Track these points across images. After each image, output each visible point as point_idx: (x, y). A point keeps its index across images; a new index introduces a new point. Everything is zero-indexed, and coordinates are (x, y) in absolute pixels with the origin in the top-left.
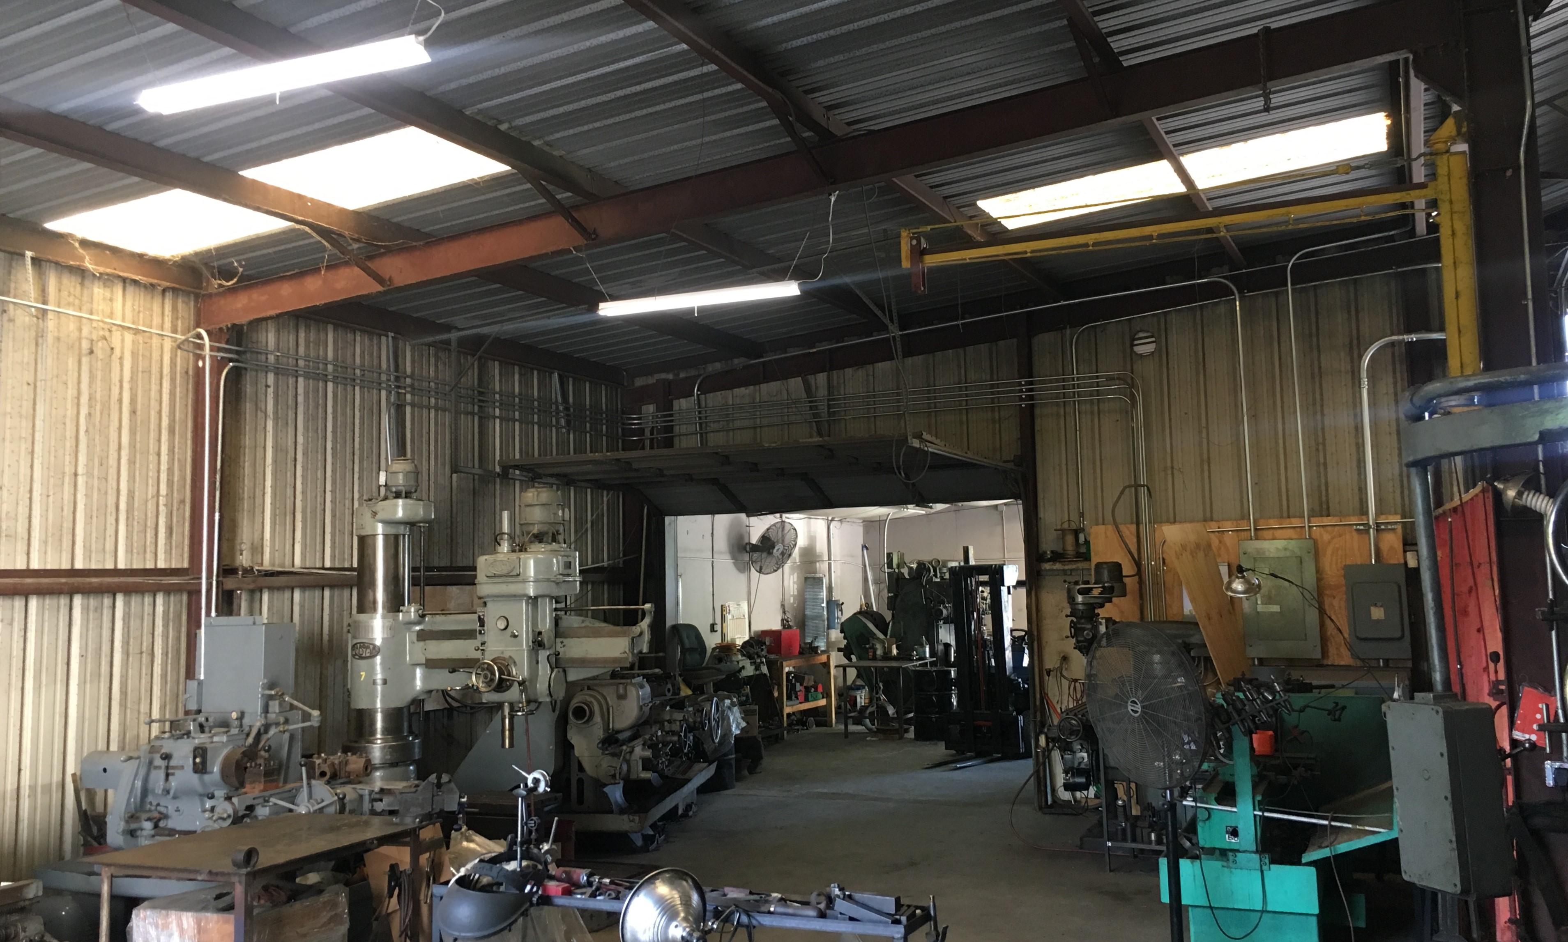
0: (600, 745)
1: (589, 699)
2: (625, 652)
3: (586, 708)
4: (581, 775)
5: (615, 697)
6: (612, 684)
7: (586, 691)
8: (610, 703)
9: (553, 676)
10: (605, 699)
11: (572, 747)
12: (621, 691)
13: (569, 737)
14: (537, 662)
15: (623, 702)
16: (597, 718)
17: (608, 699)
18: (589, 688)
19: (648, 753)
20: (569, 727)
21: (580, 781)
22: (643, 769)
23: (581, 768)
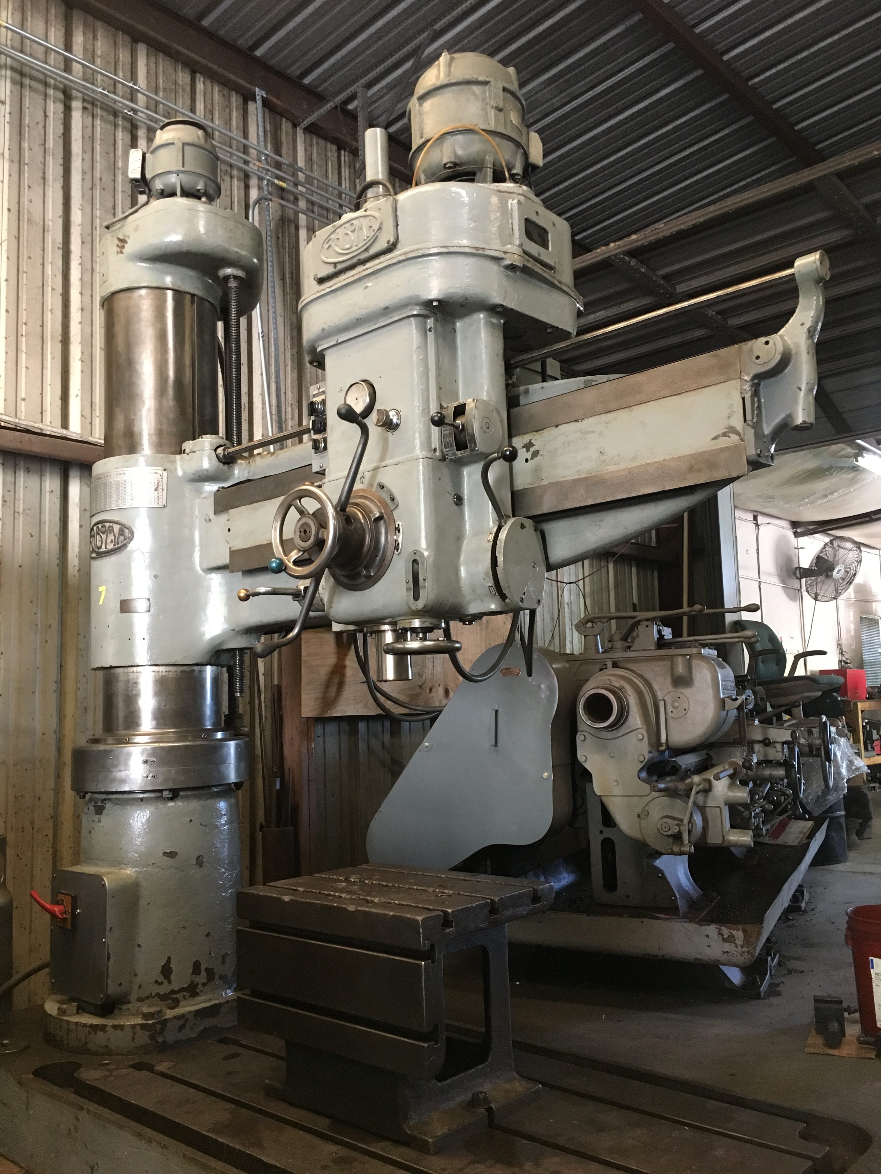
0: (644, 775)
1: (617, 683)
2: (732, 430)
3: (611, 697)
4: (608, 833)
5: (668, 681)
6: (661, 658)
7: (611, 671)
8: (660, 695)
9: (503, 535)
10: (649, 685)
11: (587, 776)
12: (680, 669)
13: (581, 758)
14: (459, 500)
15: (687, 691)
16: (635, 719)
17: (656, 687)
18: (615, 665)
19: (742, 794)
20: (579, 738)
21: (608, 845)
22: (732, 826)
23: (608, 819)
